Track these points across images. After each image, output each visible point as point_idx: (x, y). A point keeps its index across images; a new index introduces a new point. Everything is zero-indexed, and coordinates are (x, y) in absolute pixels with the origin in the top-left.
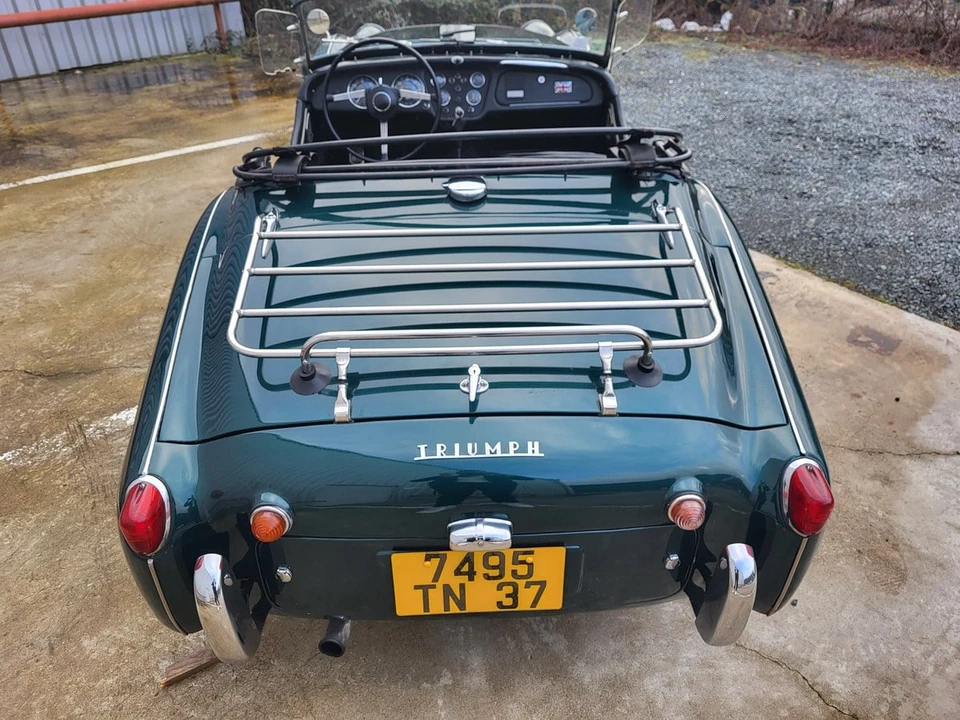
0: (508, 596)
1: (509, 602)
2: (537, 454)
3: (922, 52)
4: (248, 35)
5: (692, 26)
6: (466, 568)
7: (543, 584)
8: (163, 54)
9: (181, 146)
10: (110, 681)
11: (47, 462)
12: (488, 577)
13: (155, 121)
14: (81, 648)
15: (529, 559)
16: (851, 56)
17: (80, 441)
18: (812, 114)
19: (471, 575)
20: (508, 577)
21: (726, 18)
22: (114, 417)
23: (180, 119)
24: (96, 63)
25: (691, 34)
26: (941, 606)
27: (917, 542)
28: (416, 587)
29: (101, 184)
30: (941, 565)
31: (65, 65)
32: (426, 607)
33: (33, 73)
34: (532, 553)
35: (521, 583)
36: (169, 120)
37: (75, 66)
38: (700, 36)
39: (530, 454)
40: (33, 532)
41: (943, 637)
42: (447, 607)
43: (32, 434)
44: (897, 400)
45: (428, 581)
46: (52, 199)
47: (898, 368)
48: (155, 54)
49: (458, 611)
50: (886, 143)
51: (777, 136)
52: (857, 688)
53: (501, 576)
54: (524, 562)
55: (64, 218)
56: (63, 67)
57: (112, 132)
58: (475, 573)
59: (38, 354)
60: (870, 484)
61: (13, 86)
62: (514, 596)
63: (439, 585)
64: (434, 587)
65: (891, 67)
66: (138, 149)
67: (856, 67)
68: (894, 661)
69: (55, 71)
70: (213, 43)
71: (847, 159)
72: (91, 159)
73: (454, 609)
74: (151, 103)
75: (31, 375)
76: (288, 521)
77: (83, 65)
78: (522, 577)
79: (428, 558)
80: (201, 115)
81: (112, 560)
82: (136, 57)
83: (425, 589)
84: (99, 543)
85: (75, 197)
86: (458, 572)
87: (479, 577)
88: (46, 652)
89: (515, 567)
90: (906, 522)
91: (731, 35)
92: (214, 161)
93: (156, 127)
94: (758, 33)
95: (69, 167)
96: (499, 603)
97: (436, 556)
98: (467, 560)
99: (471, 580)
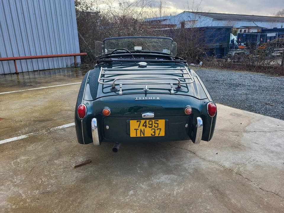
0: (153, 132)
1: (153, 134)
2: (159, 99)
3: (250, 69)
4: (82, 64)
5: (192, 64)
6: (145, 125)
7: (160, 129)
8: (60, 68)
9: (66, 84)
10: (61, 167)
11: (41, 134)
12: (149, 127)
13: (60, 79)
14: (54, 162)
15: (158, 122)
16: (232, 70)
17: (49, 131)
18: (222, 79)
19: (146, 126)
20: (153, 127)
21: (201, 63)
22: (57, 127)
23: (66, 79)
24: (43, 69)
25: (192, 66)
26: (250, 154)
27: (245, 145)
28: (135, 129)
29: (47, 90)
30: (250, 148)
31: (35, 69)
32: (136, 135)
33: (27, 71)
34: (158, 121)
35: (156, 129)
36: (64, 79)
37: (38, 70)
38: (195, 66)
39: (157, 99)
40: (40, 145)
41: (250, 158)
42: (141, 135)
43: (37, 130)
44: (241, 124)
45: (137, 128)
46: (35, 93)
47: (242, 119)
48: (58, 68)
49: (143, 136)
50: (240, 84)
51: (214, 83)
52: (231, 165)
53: (152, 127)
54: (156, 123)
55: (39, 96)
56: (34, 70)
57: (49, 81)
58: (147, 126)
59: (36, 118)
60: (234, 136)
61: (22, 73)
62: (154, 132)
63: (139, 129)
64: (138, 129)
65: (242, 72)
66: (56, 84)
67: (234, 72)
68: (239, 162)
69: (33, 71)
70: (73, 65)
71: (231, 87)
72: (44, 86)
73: (142, 136)
74: (58, 76)
75: (35, 121)
76: (110, 112)
77: (40, 70)
78: (156, 127)
79: (137, 122)
80: (71, 78)
81: (59, 149)
82: (53, 68)
83: (136, 130)
84: (56, 147)
85: (41, 92)
86: (143, 126)
87: (147, 127)
88: (46, 163)
89: (155, 125)
90: (242, 142)
91: (202, 66)
92: (76, 86)
93: (60, 80)
94: (209, 66)
95: (39, 87)
96: (152, 134)
97: (139, 121)
98: (145, 122)
99: (146, 127)
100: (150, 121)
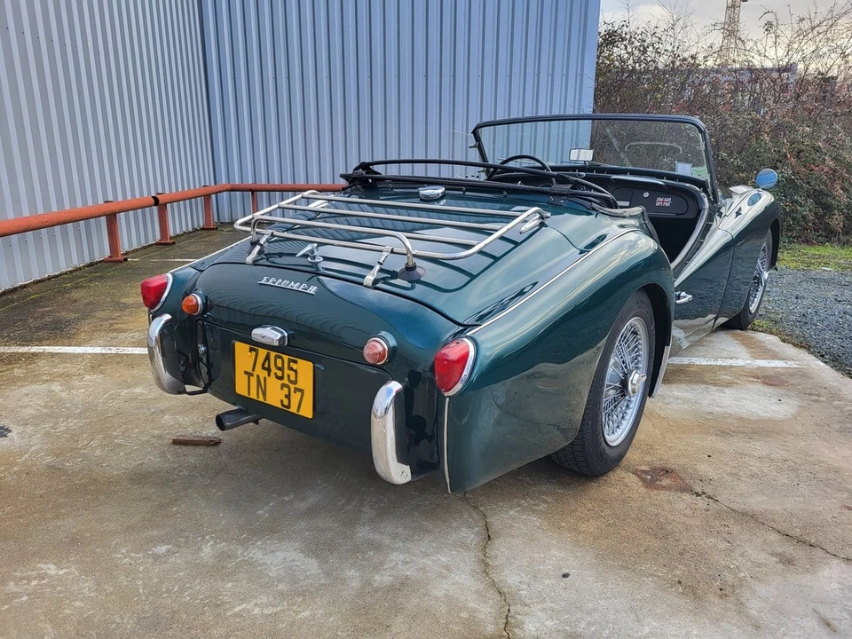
0: (286, 396)
1: (286, 403)
6: (266, 365)
7: (302, 392)
12: (278, 377)
15: (295, 367)
20: (286, 380)
28: (245, 372)
32: (249, 392)
34: (296, 362)
35: (292, 387)
42: (258, 396)
45: (250, 369)
49: (263, 401)
53: (282, 378)
54: (293, 369)
58: (271, 370)
62: (288, 396)
63: (255, 375)
64: (252, 375)
73: (261, 398)
76: (200, 306)
78: (292, 382)
79: (250, 351)
83: (249, 375)
86: (263, 367)
87: (273, 375)
89: (289, 372)
96: (282, 401)
97: (254, 350)
98: (267, 358)
99: (269, 375)
100: (279, 357)
